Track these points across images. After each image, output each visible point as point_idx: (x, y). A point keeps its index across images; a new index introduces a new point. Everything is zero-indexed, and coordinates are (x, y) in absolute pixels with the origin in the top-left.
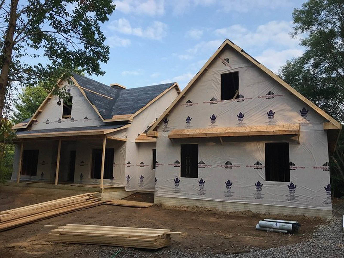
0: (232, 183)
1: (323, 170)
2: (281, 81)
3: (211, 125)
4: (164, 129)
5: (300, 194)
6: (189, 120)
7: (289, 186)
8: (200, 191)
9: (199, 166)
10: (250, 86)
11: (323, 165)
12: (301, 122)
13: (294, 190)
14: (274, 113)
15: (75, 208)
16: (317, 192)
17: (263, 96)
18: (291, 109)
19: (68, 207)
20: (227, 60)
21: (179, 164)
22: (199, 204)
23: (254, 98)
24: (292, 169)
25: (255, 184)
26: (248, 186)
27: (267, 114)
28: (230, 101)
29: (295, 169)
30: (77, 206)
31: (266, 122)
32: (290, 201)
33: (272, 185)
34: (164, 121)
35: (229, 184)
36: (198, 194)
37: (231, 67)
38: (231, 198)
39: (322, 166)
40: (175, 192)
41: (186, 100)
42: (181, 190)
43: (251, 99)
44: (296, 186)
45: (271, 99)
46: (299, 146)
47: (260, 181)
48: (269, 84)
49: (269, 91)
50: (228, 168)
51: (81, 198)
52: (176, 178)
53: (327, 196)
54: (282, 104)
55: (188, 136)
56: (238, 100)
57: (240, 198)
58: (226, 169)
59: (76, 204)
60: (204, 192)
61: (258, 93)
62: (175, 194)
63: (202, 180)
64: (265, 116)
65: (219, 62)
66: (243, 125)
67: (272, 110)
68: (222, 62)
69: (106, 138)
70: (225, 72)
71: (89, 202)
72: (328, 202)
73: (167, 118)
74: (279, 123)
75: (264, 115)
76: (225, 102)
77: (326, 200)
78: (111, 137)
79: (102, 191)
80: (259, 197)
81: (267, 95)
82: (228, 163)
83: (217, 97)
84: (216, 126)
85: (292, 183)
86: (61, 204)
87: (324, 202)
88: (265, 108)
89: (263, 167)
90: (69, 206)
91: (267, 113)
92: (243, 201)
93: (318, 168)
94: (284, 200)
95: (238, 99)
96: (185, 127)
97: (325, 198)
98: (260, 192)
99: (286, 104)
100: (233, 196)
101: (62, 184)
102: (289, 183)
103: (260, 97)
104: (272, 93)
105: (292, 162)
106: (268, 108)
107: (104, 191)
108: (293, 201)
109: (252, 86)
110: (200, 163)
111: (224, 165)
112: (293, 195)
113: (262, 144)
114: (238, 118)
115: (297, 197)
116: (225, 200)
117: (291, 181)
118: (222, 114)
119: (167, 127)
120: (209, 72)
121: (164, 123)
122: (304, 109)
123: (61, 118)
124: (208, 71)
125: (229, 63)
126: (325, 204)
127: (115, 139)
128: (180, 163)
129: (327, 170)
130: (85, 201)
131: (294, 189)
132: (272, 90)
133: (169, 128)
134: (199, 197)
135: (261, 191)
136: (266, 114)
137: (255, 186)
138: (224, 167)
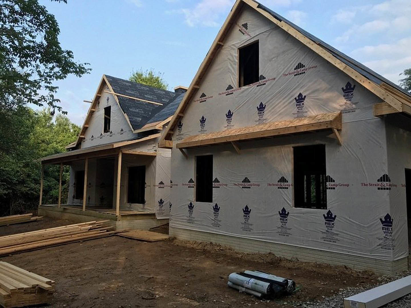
0: (250, 210)
1: (379, 189)
2: (309, 43)
3: (226, 126)
4: (178, 136)
5: (341, 231)
6: (203, 121)
7: (326, 216)
8: (215, 221)
9: (213, 186)
10: (273, 59)
11: (378, 181)
12: (344, 107)
13: (333, 223)
14: (305, 97)
15: (72, 239)
16: (368, 227)
17: (290, 72)
18: (330, 87)
19: (61, 238)
20: (245, 26)
21: (193, 184)
22: (213, 240)
23: (278, 78)
24: (330, 188)
25: (279, 212)
26: (271, 214)
27: (295, 101)
28: (249, 87)
29: (334, 188)
30: (75, 237)
31: (294, 114)
32: (327, 241)
33: (302, 215)
34: (178, 126)
35: (247, 211)
36: (212, 225)
37: (250, 36)
38: (250, 232)
39: (376, 182)
40: (188, 221)
41: (200, 94)
42: (194, 219)
43: (274, 79)
44: (335, 216)
45: (301, 75)
46: (341, 149)
47: (285, 208)
48: (298, 51)
49: (298, 63)
50: (245, 188)
51: (80, 227)
52: (190, 203)
53: (384, 235)
54: (316, 82)
55: (196, 143)
56: (258, 85)
57: (259, 233)
58: (243, 189)
59: (74, 234)
60: (219, 223)
61: (284, 69)
62: (188, 224)
63: (216, 205)
64: (292, 104)
65: (236, 31)
66: (264, 121)
67: (301, 93)
68: (239, 30)
69: (122, 152)
70: (243, 44)
71: (93, 233)
72: (386, 246)
73: (181, 122)
74: (312, 112)
75: (291, 101)
76: (243, 90)
77: (382, 241)
78: (130, 151)
79: (117, 219)
80: (284, 233)
81: (295, 69)
82: (246, 180)
83: (233, 84)
84: (232, 127)
85: (329, 211)
86: (50, 234)
87: (380, 245)
88: (292, 91)
89: (290, 185)
90: (63, 237)
91: (296, 98)
92: (264, 237)
93: (371, 185)
94: (318, 239)
95: (258, 82)
96: (199, 132)
97: (381, 239)
98: (285, 225)
99: (321, 80)
100: (251, 230)
101: (92, 209)
102: (325, 212)
103: (286, 74)
104: (302, 65)
105: (329, 177)
106: (296, 90)
107: (120, 219)
108: (331, 241)
109: (275, 58)
110: (215, 182)
111: (241, 183)
112: (331, 231)
113: (288, 149)
114: (258, 112)
115: (337, 234)
116: (243, 236)
117: (328, 208)
118: (240, 108)
119: (182, 133)
120: (225, 48)
121: (178, 128)
122: (349, 84)
123: (103, 133)
124: (223, 47)
125: (248, 30)
126: (381, 249)
127: (137, 153)
128: (194, 182)
129: (384, 189)
130: (87, 231)
131: (333, 221)
132: (301, 61)
133: (183, 135)
134: (213, 229)
135: (287, 223)
136: (293, 100)
137: (279, 215)
138: (241, 186)
